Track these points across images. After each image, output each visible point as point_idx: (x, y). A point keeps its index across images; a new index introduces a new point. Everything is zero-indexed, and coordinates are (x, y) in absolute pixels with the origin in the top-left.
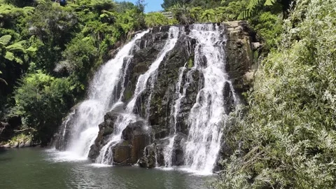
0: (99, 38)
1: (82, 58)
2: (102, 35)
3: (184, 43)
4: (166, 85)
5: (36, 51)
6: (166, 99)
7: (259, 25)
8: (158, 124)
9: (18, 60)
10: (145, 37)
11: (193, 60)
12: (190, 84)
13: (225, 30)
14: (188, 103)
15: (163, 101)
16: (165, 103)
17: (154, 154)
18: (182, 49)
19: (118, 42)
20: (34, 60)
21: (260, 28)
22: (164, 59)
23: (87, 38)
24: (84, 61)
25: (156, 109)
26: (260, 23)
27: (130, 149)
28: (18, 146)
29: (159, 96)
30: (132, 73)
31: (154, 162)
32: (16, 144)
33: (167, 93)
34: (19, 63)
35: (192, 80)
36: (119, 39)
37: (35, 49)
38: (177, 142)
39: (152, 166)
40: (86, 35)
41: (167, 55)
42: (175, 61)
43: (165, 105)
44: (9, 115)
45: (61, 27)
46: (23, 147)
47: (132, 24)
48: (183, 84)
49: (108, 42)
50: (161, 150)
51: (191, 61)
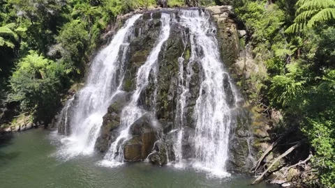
0: (90, 22)
1: (76, 44)
2: (92, 18)
3: (179, 32)
4: (169, 79)
5: (26, 32)
6: (171, 94)
7: (246, 14)
8: (163, 118)
9: (10, 44)
10: (137, 23)
11: (190, 51)
12: (192, 77)
13: (211, 17)
14: (192, 97)
15: (168, 96)
16: (170, 98)
17: (164, 151)
18: (178, 39)
19: (109, 26)
20: (25, 40)
21: (247, 18)
22: (162, 49)
23: (77, 21)
24: (79, 47)
25: (163, 104)
26: (248, 12)
27: (140, 147)
28: (19, 129)
29: (165, 91)
30: (131, 62)
31: (166, 158)
32: (17, 127)
33: (171, 87)
34: (10, 47)
35: (192, 73)
36: (109, 23)
37: (25, 29)
38: (186, 137)
39: (164, 163)
40: (75, 17)
41: (164, 45)
42: (173, 51)
43: (171, 101)
44: (7, 101)
45: (51, 12)
46: (25, 130)
47: (120, 7)
48: (185, 76)
49: (99, 26)
50: (172, 146)
51: (188, 52)
